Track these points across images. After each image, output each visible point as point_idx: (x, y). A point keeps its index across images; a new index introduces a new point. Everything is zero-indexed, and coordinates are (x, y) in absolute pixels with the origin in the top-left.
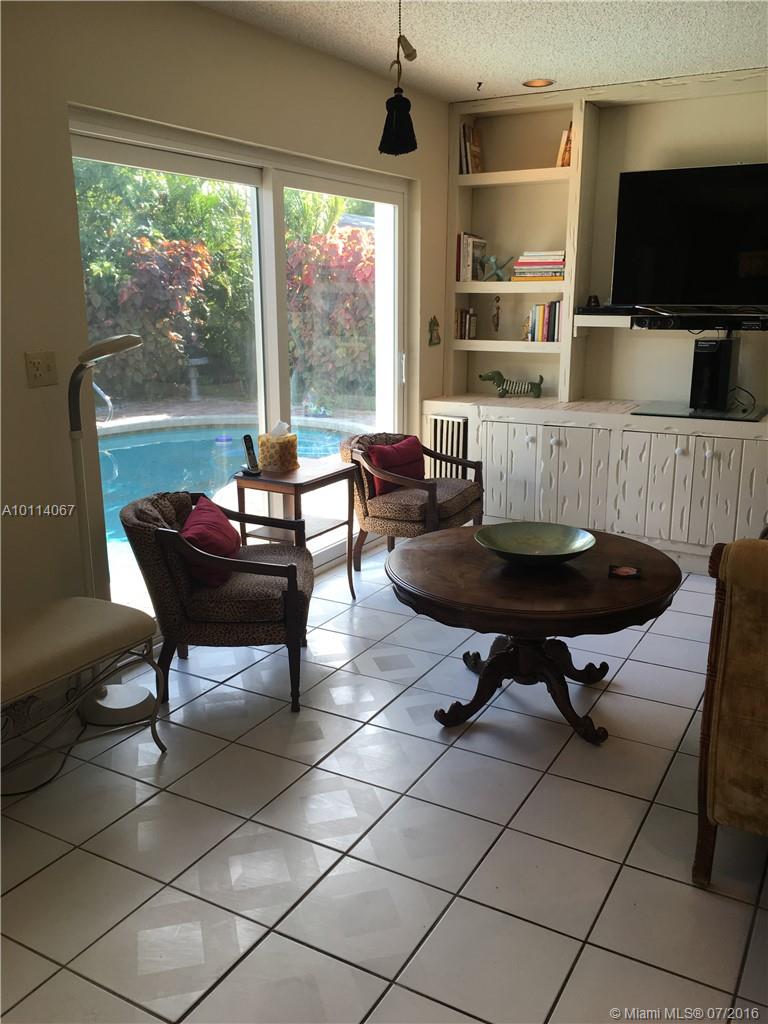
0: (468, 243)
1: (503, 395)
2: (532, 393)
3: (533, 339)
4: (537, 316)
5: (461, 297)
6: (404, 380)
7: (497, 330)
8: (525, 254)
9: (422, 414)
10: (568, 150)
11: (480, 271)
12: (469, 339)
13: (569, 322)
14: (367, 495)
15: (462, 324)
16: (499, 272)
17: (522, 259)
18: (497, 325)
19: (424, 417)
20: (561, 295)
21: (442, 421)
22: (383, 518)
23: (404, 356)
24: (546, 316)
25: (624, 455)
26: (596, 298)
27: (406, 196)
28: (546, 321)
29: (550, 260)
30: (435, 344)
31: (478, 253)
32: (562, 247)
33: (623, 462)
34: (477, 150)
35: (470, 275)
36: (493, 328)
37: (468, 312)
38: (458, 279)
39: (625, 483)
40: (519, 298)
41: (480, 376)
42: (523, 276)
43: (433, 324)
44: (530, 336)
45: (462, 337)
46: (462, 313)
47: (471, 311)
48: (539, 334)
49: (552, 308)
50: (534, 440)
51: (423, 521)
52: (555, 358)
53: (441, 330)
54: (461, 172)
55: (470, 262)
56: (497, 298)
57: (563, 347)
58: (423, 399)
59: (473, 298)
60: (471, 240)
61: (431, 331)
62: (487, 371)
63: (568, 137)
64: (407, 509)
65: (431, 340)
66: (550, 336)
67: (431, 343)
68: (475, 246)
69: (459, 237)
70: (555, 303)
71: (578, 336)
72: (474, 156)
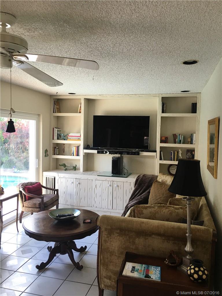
0: (56, 130)
1: (66, 170)
2: (74, 169)
3: (73, 155)
4: (74, 149)
5: (54, 144)
6: (37, 167)
7: (64, 153)
8: (71, 134)
9: (42, 176)
10: (80, 109)
11: (59, 137)
12: (56, 155)
13: (82, 151)
14: (24, 200)
15: (54, 151)
16: (64, 138)
17: (70, 135)
18: (64, 151)
19: (43, 176)
20: (80, 144)
21: (48, 178)
22: (28, 207)
23: (37, 160)
24: (77, 149)
25: (96, 186)
26: (89, 145)
27: (38, 118)
28: (76, 151)
29: (77, 135)
30: (47, 156)
31: (59, 133)
32: (80, 132)
33: (96, 188)
34: (58, 107)
35: (56, 138)
36: (63, 152)
37: (56, 148)
38: (53, 139)
39: (96, 194)
40: (70, 145)
41: (60, 165)
42: (70, 140)
43: (46, 151)
44: (72, 154)
45: (54, 154)
46: (54, 148)
47: (57, 148)
48: (75, 154)
49: (78, 147)
50: (73, 183)
51: (40, 208)
52: (79, 160)
53: (48, 153)
54: (54, 112)
55: (56, 135)
56: (64, 144)
57: (81, 158)
58: (43, 172)
59: (58, 144)
60: (56, 129)
61: (45, 153)
62: (61, 163)
63: (81, 106)
64: (35, 204)
65: (45, 155)
66: (78, 155)
67: (45, 156)
68: (58, 131)
69: (53, 128)
70: (79, 146)
71: (85, 155)
72: (57, 108)
